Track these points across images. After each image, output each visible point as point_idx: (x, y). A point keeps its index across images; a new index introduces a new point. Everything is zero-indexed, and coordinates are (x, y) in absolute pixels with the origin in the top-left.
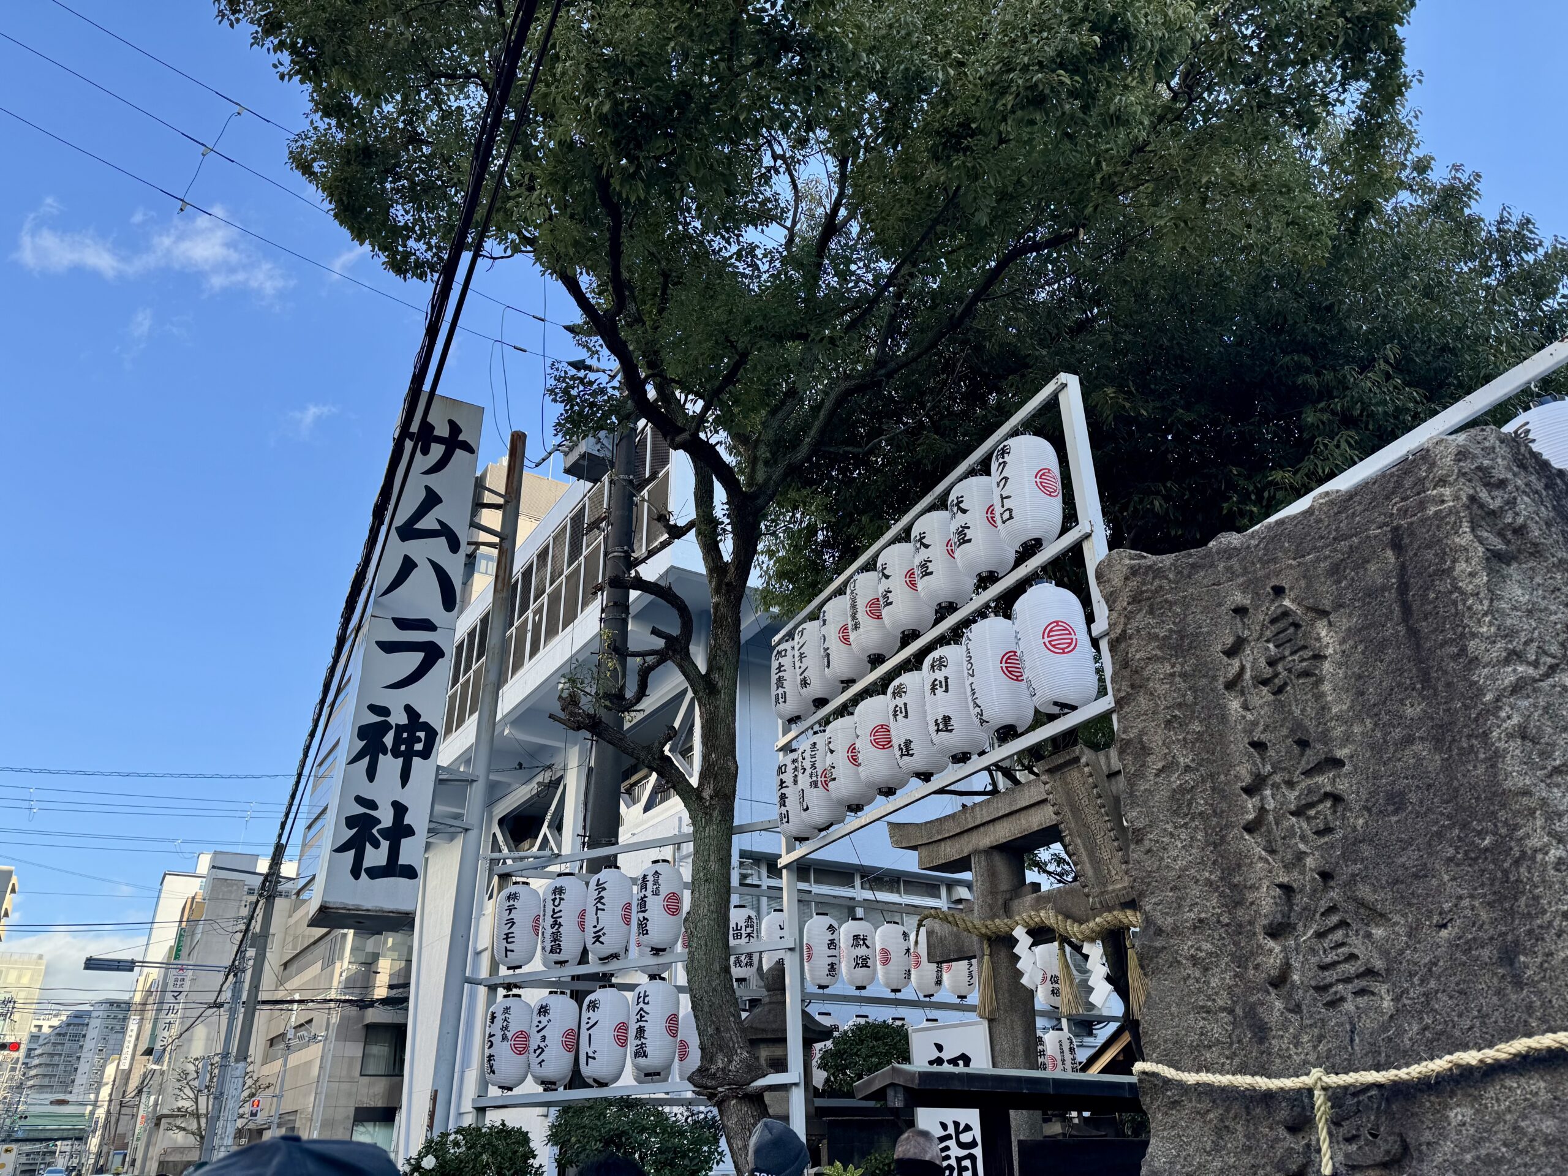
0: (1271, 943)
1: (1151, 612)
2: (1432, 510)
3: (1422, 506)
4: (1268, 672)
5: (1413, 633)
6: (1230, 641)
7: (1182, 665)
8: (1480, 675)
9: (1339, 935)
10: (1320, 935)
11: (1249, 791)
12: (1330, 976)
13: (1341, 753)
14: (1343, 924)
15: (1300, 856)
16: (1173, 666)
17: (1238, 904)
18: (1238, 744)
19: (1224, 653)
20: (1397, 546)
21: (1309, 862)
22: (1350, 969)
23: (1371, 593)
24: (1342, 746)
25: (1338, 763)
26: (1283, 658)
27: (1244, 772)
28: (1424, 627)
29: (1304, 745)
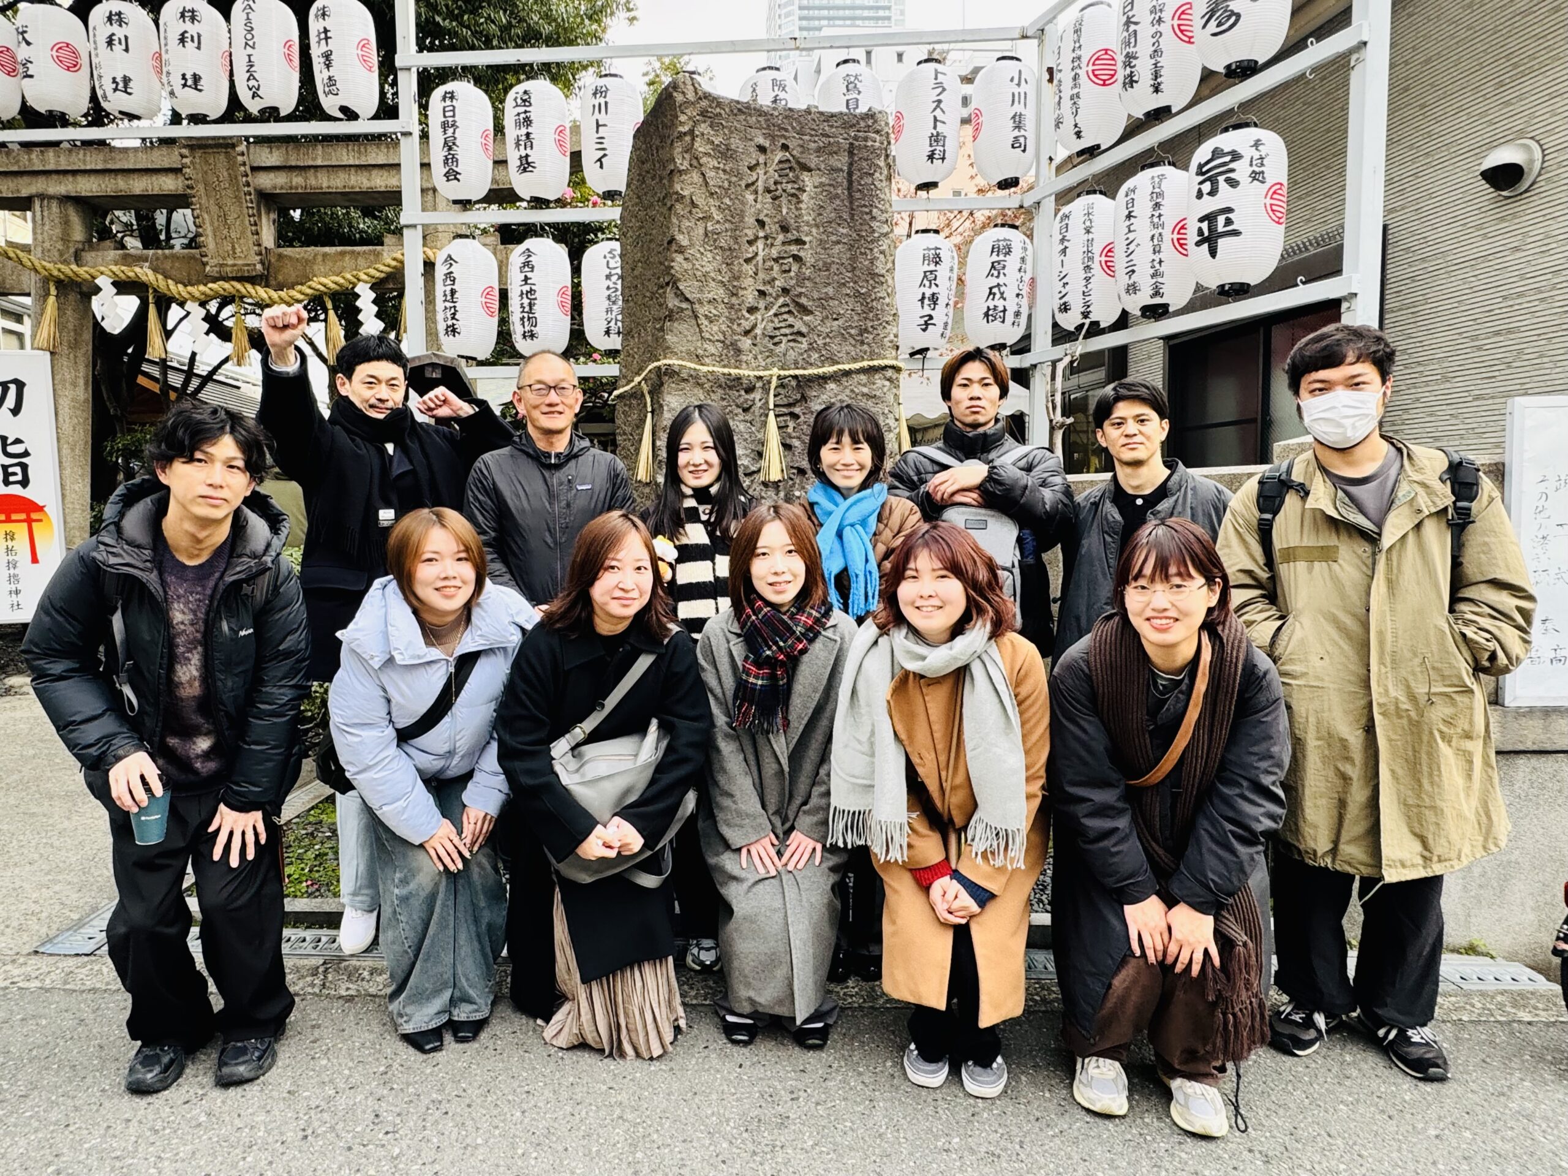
0: (747, 315)
2: (870, 143)
3: (866, 139)
4: (773, 187)
5: (850, 196)
6: (754, 162)
7: (724, 165)
8: (875, 224)
9: (785, 316)
10: (776, 315)
11: (751, 243)
12: (777, 333)
13: (807, 239)
14: (789, 312)
15: (774, 279)
16: (718, 163)
17: (733, 295)
18: (750, 220)
19: (749, 167)
20: (851, 153)
21: (777, 283)
22: (787, 331)
23: (834, 170)
24: (806, 235)
25: (804, 243)
26: (781, 183)
27: (750, 234)
28: (858, 195)
29: (785, 229)
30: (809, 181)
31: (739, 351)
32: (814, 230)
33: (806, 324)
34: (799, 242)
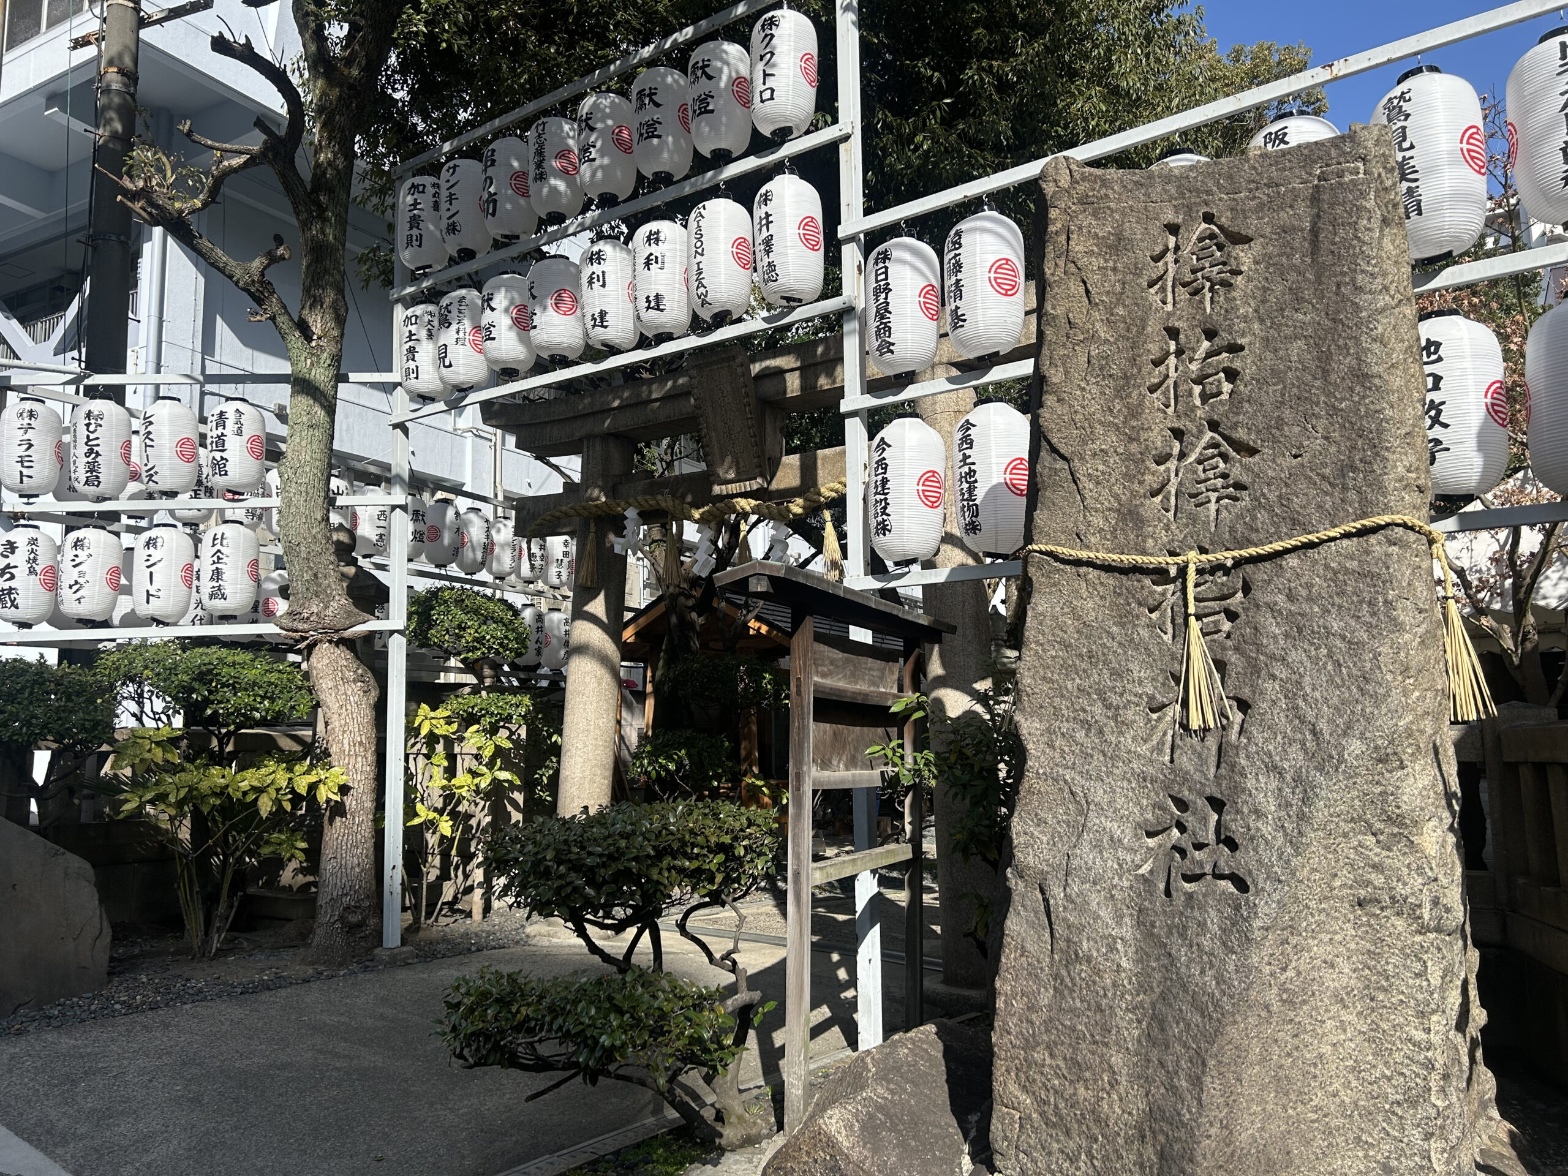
0: (1154, 467)
1: (1095, 215)
2: (1347, 178)
3: (1341, 174)
4: (1189, 277)
5: (1316, 264)
6: (1158, 249)
7: (1115, 262)
8: (1362, 300)
9: (1214, 462)
10: (1200, 462)
11: (1157, 363)
12: (1202, 487)
13: (1241, 341)
14: (1221, 454)
15: (1194, 409)
16: (1106, 261)
17: (1131, 439)
18: (1154, 327)
19: (1152, 258)
20: (1315, 201)
21: (1199, 414)
22: (1218, 483)
23: (1287, 231)
24: (1243, 336)
25: (1242, 348)
26: (1203, 269)
27: (1154, 350)
28: (1329, 260)
29: (1210, 333)
30: (1246, 256)
32: (1256, 327)
33: (1247, 468)
34: (1235, 349)
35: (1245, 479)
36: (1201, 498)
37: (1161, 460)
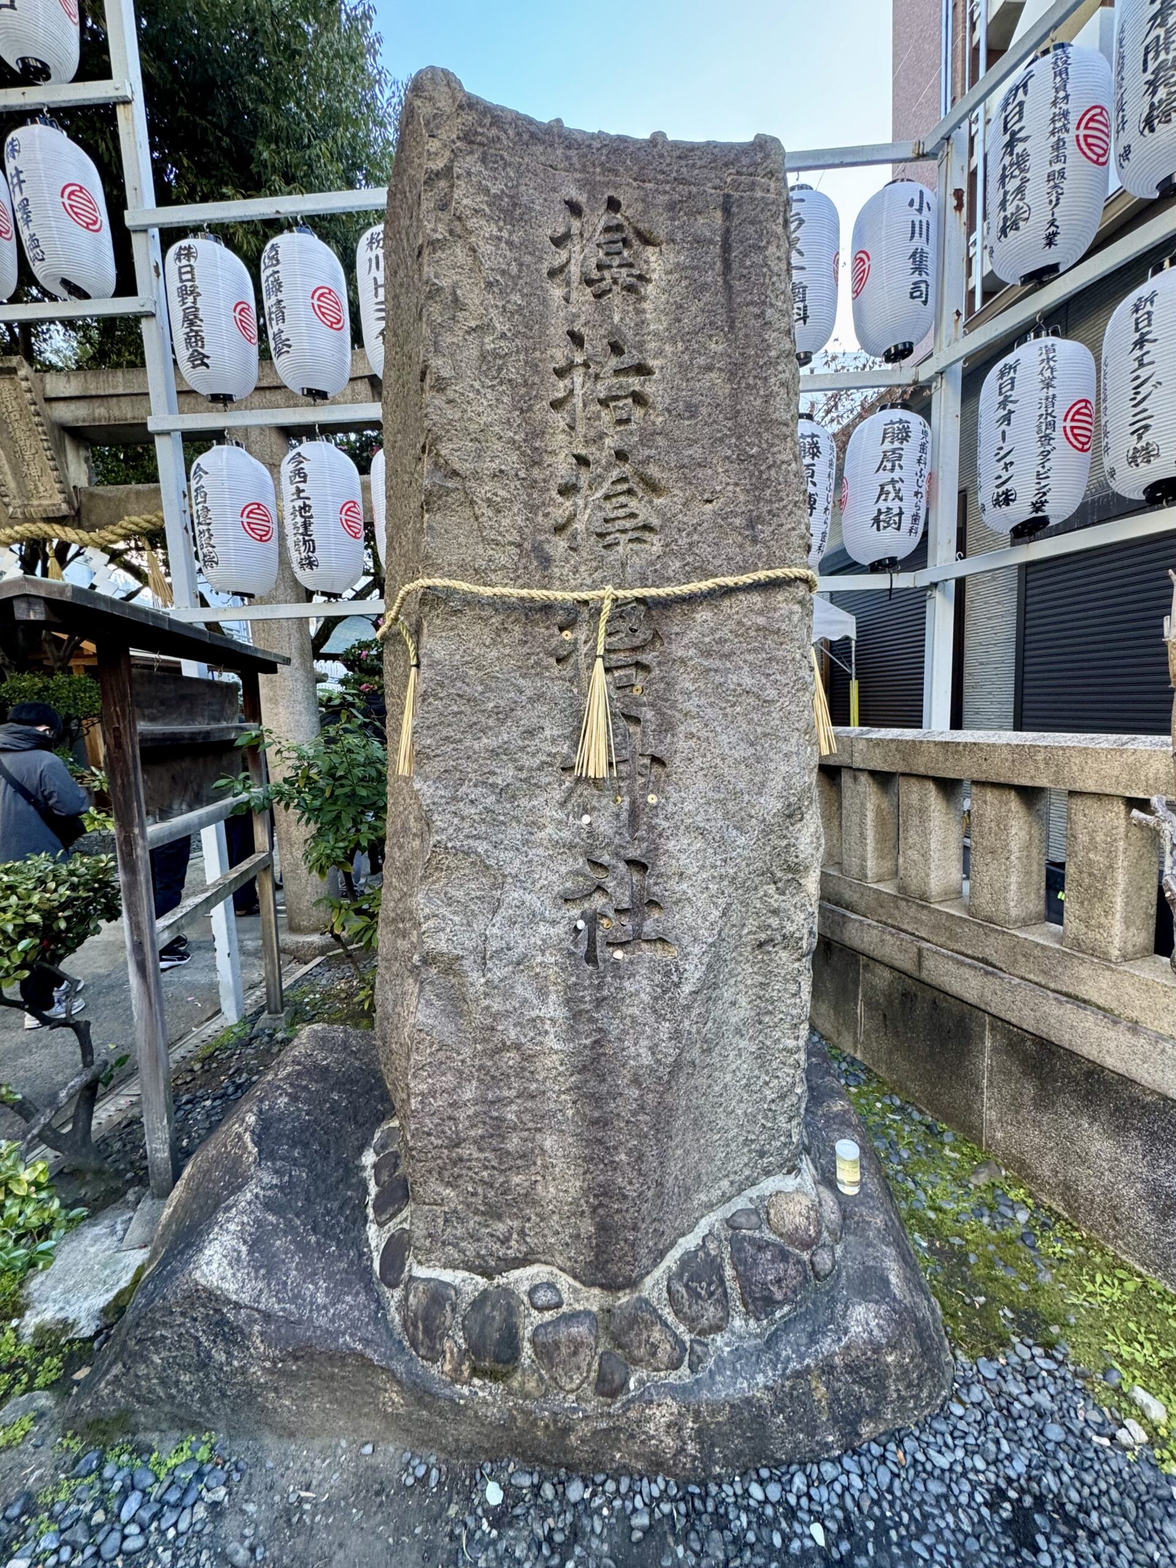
0: (560, 499)
2: (759, 194)
3: (752, 186)
4: (595, 274)
5: (728, 286)
6: (561, 230)
7: (511, 233)
9: (623, 499)
10: (607, 497)
11: (560, 373)
12: (610, 527)
13: (653, 363)
14: (630, 492)
15: (601, 436)
17: (535, 463)
18: (557, 331)
19: (552, 239)
20: (727, 211)
21: (608, 441)
22: (628, 524)
23: (698, 241)
24: (655, 358)
25: (652, 371)
26: (610, 267)
27: (559, 354)
28: (738, 285)
29: (616, 349)
30: (655, 262)
31: (546, 561)
32: (668, 348)
33: (661, 513)
34: (642, 370)
35: (655, 522)
36: (609, 539)
37: (568, 490)
